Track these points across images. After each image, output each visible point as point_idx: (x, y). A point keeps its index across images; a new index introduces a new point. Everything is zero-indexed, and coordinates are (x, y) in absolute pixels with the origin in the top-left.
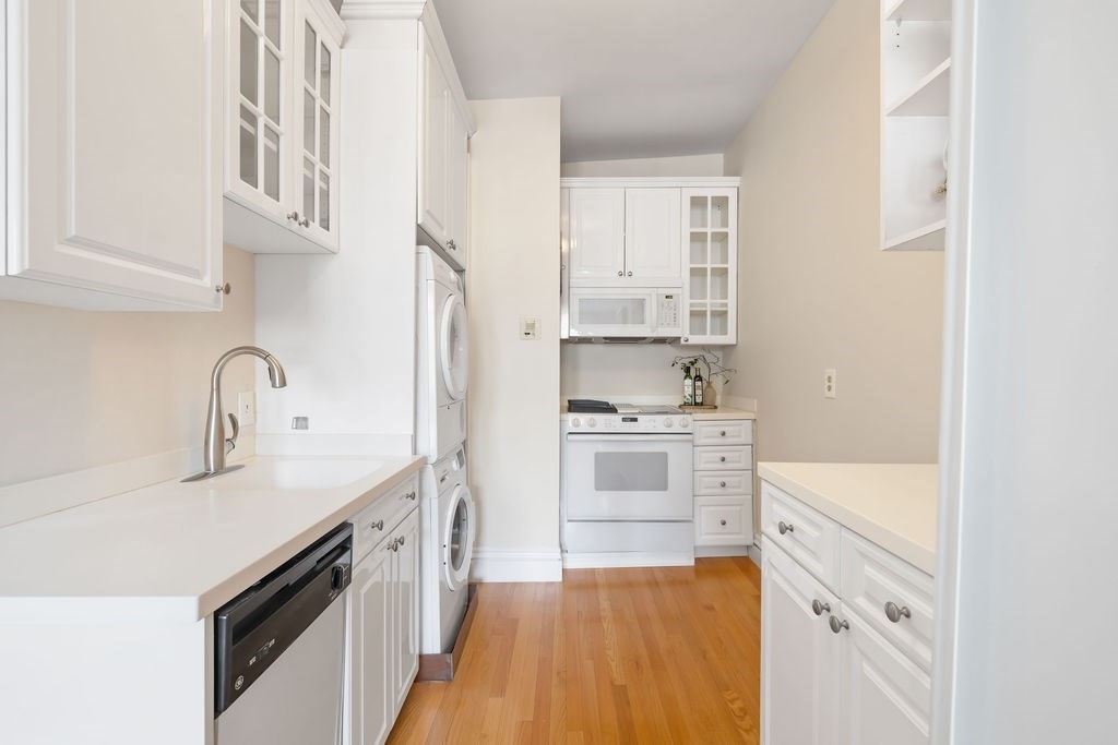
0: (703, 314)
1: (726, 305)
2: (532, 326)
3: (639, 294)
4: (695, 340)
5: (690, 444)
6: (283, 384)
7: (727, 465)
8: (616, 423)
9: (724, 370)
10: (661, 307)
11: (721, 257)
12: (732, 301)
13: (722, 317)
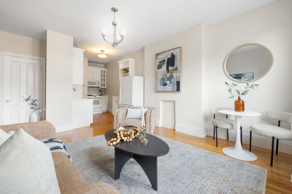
0: (102, 84)
2: (84, 85)
3: (95, 81)
4: (101, 87)
5: (102, 99)
7: (106, 101)
8: (93, 97)
9: (104, 91)
10: (98, 83)
11: (104, 77)
12: (105, 83)
13: (104, 85)
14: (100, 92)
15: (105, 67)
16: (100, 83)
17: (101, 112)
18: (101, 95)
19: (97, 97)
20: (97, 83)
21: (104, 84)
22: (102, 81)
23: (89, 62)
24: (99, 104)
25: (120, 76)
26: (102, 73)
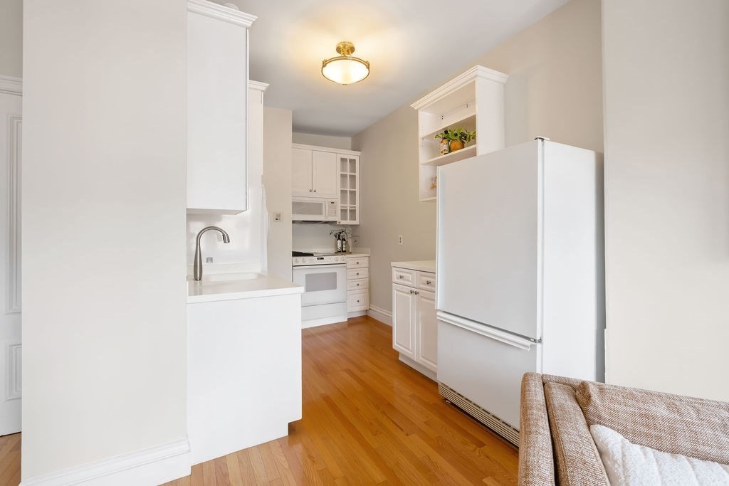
0: (346, 211)
1: (355, 207)
2: (279, 215)
3: (320, 201)
4: (343, 222)
5: (345, 269)
6: (229, 242)
7: (359, 277)
8: (314, 260)
9: (353, 236)
10: (330, 207)
11: (353, 186)
12: (357, 205)
13: (353, 212)
14: (339, 242)
15: (356, 147)
16: (339, 206)
17: (344, 319)
18: (342, 252)
19: (327, 260)
20: (326, 208)
21: (350, 211)
22: (343, 200)
23: (297, 128)
24: (334, 287)
25: (420, 167)
26: (343, 169)
